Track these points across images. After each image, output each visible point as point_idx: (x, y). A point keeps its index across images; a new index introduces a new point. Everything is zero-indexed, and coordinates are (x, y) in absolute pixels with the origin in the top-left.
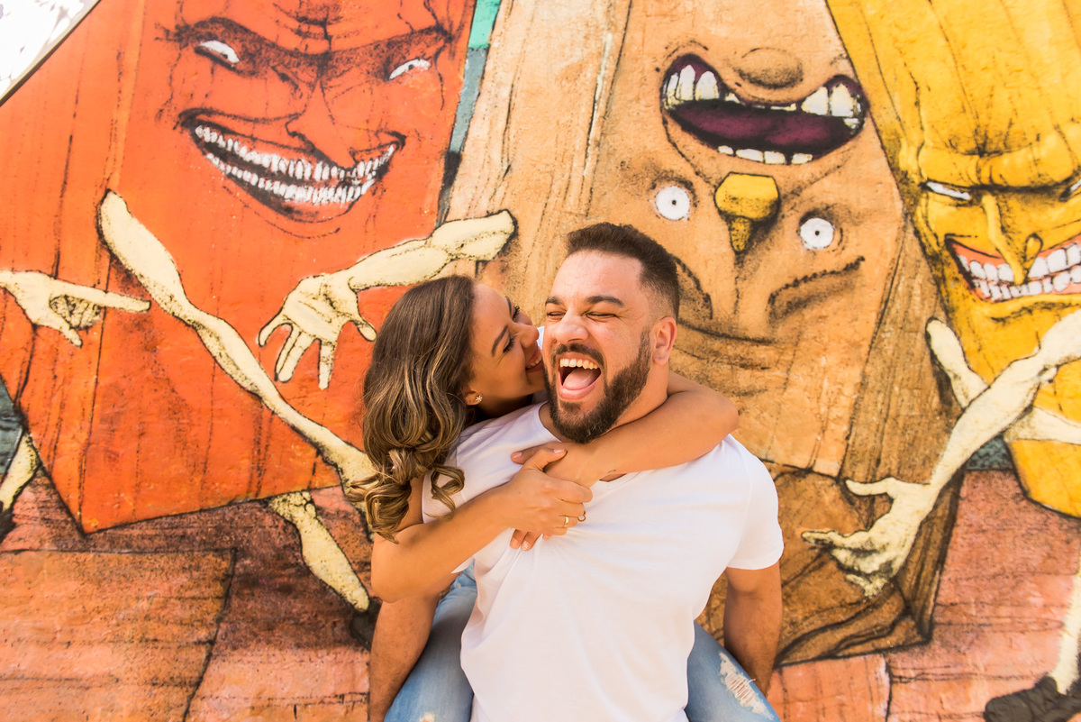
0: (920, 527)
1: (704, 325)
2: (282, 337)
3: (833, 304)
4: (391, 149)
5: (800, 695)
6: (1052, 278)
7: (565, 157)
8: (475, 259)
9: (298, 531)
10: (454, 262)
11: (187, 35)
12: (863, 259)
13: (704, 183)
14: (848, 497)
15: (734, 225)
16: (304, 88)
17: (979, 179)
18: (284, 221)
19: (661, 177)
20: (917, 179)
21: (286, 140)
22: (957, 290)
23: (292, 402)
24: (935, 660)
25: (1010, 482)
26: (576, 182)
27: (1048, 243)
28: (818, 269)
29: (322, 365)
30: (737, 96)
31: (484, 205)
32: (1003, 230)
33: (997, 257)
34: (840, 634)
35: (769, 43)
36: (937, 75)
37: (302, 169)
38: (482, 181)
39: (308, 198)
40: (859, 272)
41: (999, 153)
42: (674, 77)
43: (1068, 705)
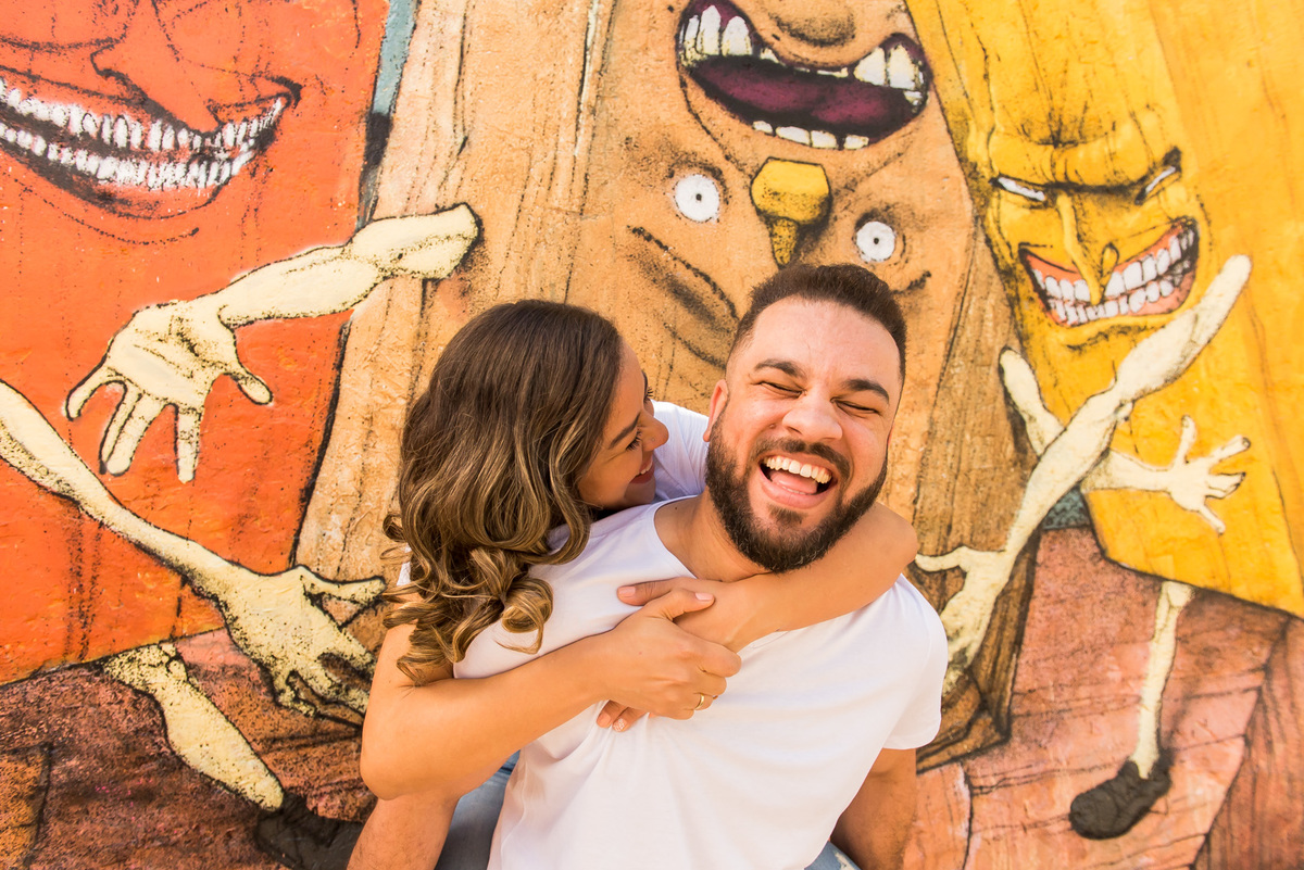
0: (996, 604)
2: (110, 402)
4: (279, 105)
6: (1128, 296)
7: (546, 129)
8: (421, 276)
9: (158, 704)
10: (389, 282)
12: (929, 275)
13: (737, 172)
14: (917, 575)
15: (777, 229)
17: (1054, 174)
18: (98, 216)
19: (681, 162)
20: (987, 174)
21: (94, 82)
22: (1031, 312)
23: (134, 506)
24: (1014, 761)
25: (1087, 540)
26: (564, 165)
27: (1124, 255)
29: (182, 445)
30: (776, 53)
31: (431, 196)
32: (1080, 238)
33: (1072, 272)
36: (1007, 41)
37: (125, 130)
38: (427, 160)
39: (141, 179)
40: (924, 292)
41: (1074, 143)
43: (1150, 790)
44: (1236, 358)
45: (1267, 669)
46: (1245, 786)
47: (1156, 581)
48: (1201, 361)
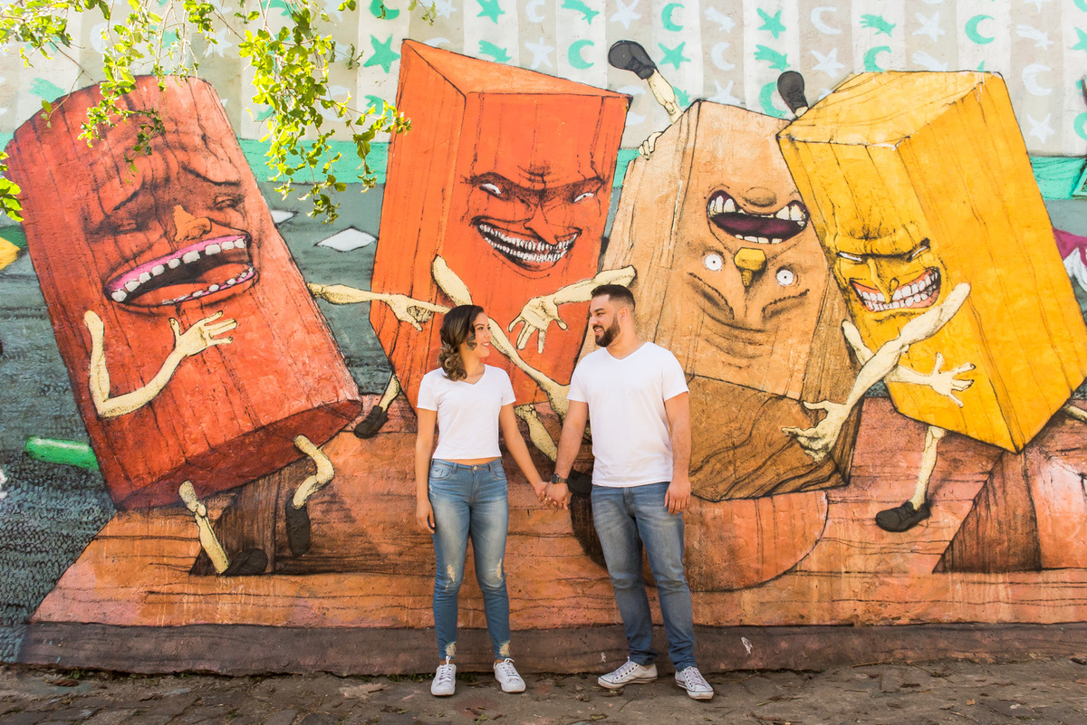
0: (842, 426)
1: (730, 322)
2: (521, 327)
3: (794, 313)
4: (575, 236)
5: (781, 509)
6: (905, 300)
7: (660, 240)
9: (527, 424)
11: (476, 181)
12: (808, 290)
13: (729, 253)
14: (805, 410)
15: (744, 273)
16: (533, 207)
17: (866, 251)
18: (522, 271)
19: (708, 250)
20: (835, 251)
21: (524, 231)
22: (856, 306)
23: (525, 359)
24: (851, 493)
25: (888, 403)
26: (666, 252)
27: (902, 283)
28: (786, 295)
29: (540, 342)
30: (744, 211)
31: (621, 263)
32: (879, 276)
33: (876, 290)
34: (802, 481)
35: (759, 185)
36: (843, 200)
37: (531, 245)
38: (620, 251)
39: (535, 259)
40: (807, 297)
41: (875, 238)
42: (713, 202)
43: (919, 515)
44: (966, 327)
45: (991, 474)
46: (972, 522)
47: (926, 425)
48: (945, 328)
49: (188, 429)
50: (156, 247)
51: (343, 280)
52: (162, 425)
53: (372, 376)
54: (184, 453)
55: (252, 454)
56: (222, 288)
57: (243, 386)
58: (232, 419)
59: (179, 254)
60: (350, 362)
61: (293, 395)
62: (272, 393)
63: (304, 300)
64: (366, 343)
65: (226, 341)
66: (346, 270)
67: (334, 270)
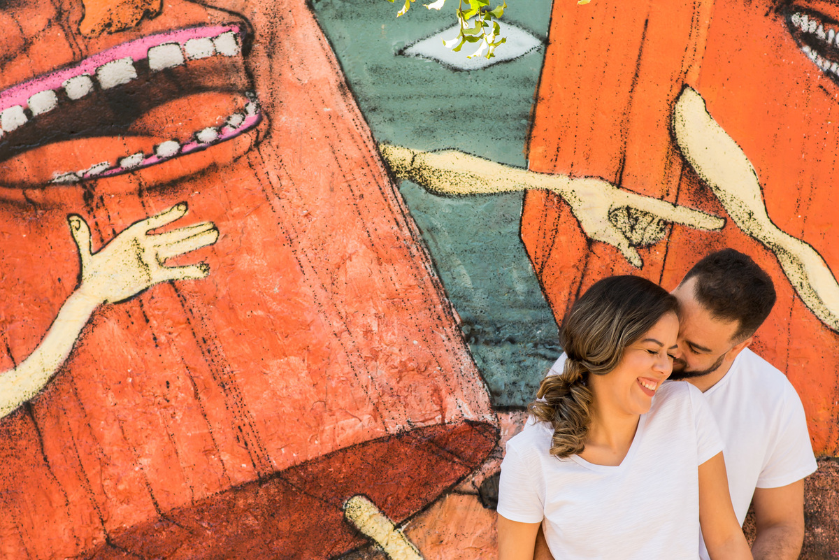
49: (111, 470)
50: (38, 47)
51: (461, 141)
52: (55, 456)
53: (522, 369)
54: (103, 522)
55: (252, 533)
56: (187, 148)
57: (232, 376)
58: (207, 452)
59: (89, 65)
60: (471, 333)
61: (342, 403)
62: (297, 397)
63: (372, 186)
64: (511, 290)
65: (194, 272)
66: (469, 115)
67: (440, 115)
